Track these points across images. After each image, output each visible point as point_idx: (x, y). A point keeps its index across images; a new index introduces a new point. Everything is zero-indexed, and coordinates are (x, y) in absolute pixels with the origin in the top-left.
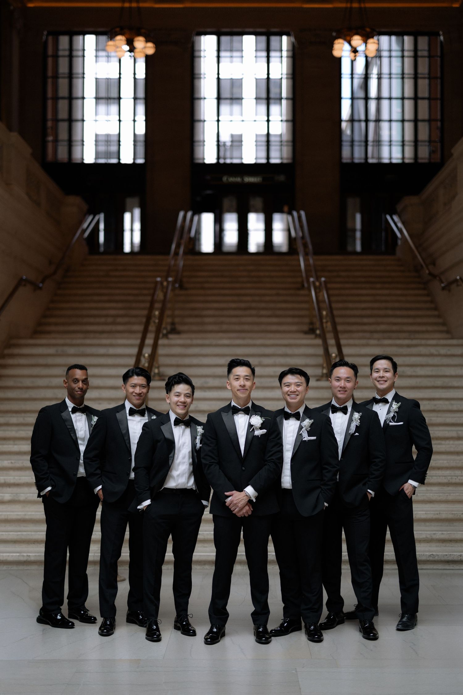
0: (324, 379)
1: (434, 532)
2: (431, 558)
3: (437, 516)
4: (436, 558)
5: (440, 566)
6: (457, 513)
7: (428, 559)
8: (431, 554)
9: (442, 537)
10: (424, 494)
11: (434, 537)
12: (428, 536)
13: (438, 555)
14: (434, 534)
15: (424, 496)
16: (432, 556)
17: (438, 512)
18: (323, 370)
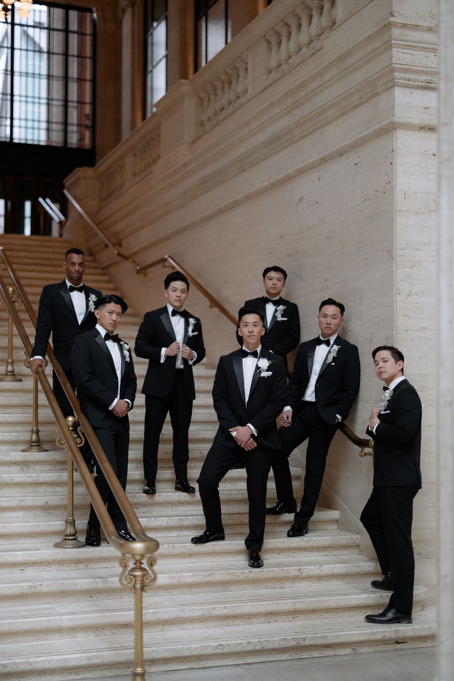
0: (9, 378)
1: (214, 606)
2: (219, 651)
3: (208, 579)
4: (226, 650)
6: (235, 573)
7: (214, 652)
9: (225, 612)
10: (183, 544)
11: (214, 613)
12: (205, 613)
15: (183, 546)
16: (220, 647)
17: (210, 573)
18: (7, 366)
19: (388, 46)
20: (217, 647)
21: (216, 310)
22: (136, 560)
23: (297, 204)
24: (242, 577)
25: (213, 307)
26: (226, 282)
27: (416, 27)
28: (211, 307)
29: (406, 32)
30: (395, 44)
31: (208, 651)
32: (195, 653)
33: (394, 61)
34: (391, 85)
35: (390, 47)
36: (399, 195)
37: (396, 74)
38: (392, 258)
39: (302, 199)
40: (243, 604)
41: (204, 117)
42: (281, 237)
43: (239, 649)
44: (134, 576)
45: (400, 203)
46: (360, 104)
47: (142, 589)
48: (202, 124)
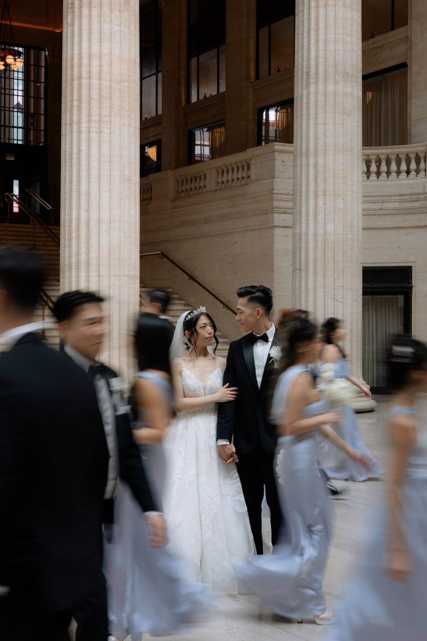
19: (272, 199)
21: (191, 281)
23: (233, 243)
26: (196, 269)
27: (281, 194)
28: (189, 279)
29: (278, 195)
30: (275, 200)
33: (274, 205)
34: (273, 212)
35: (273, 200)
36: (275, 250)
37: (275, 209)
38: (273, 271)
39: (236, 242)
41: (180, 189)
42: (226, 255)
45: (276, 253)
46: (261, 215)
48: (178, 192)
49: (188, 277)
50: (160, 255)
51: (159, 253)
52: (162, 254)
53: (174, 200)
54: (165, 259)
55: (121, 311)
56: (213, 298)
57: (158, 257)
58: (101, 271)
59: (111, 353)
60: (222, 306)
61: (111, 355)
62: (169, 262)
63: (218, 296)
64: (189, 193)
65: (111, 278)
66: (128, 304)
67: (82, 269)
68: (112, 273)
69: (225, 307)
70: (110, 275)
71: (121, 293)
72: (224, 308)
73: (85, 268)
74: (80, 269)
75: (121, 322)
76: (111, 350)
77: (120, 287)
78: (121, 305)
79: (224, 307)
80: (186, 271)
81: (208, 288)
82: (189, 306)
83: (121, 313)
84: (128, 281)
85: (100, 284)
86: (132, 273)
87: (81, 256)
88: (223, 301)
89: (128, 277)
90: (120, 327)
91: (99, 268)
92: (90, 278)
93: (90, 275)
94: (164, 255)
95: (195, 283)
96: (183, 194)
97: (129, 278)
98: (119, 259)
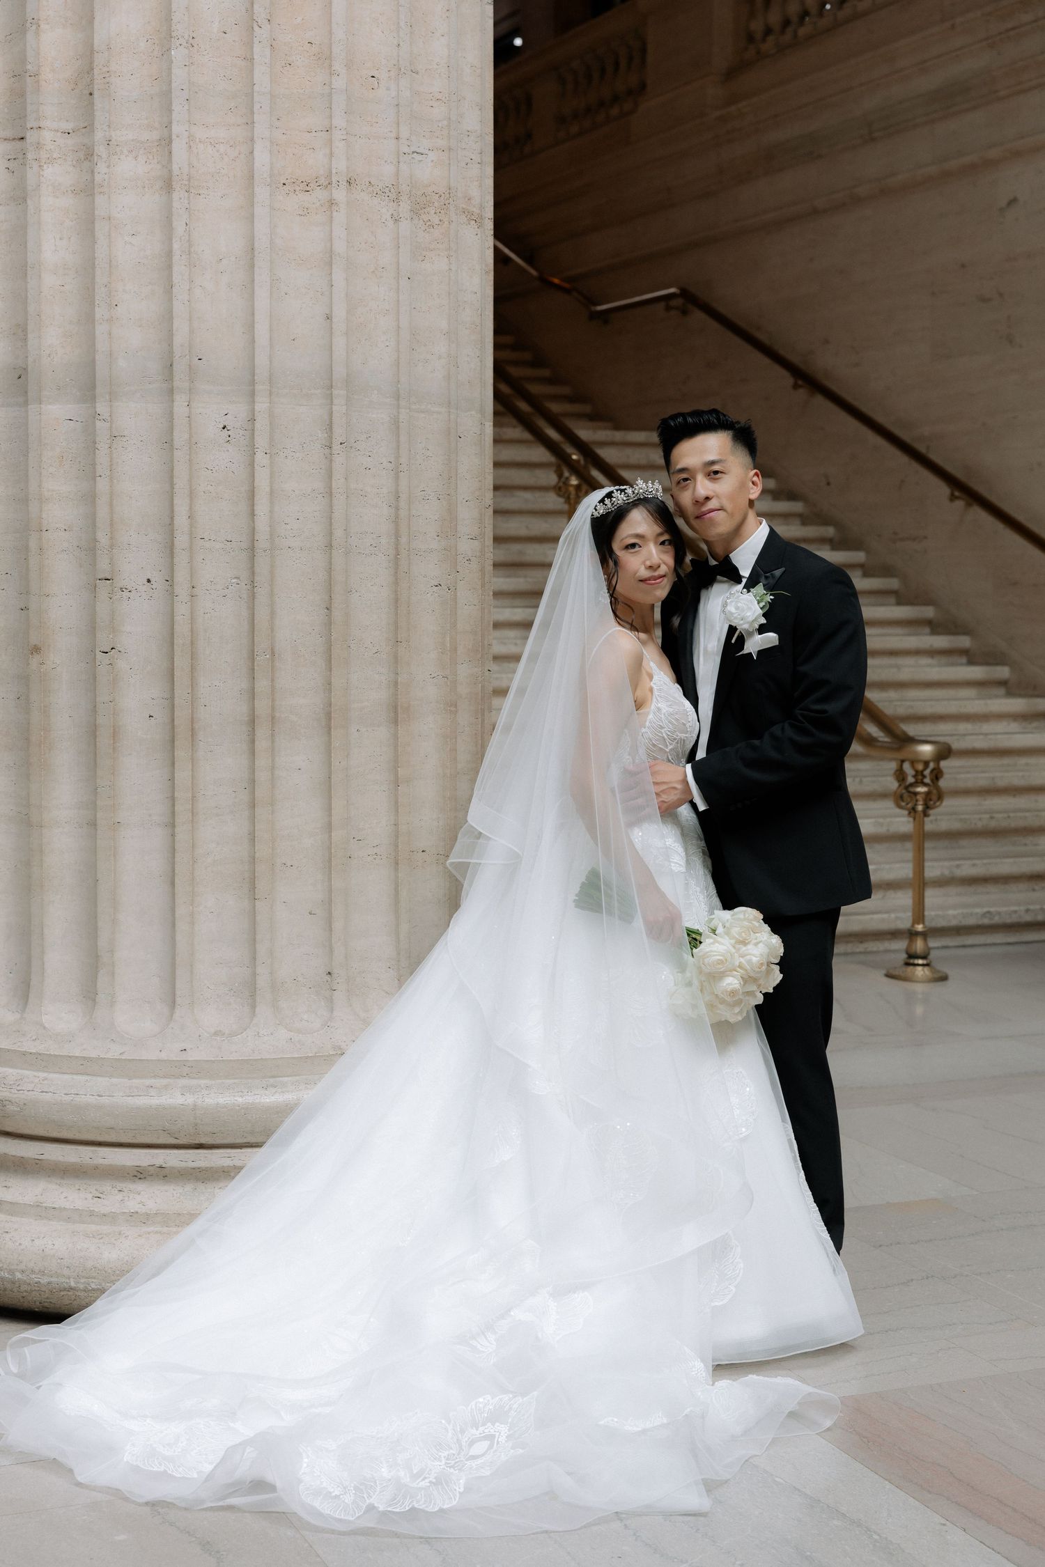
2: (986, 921)
4: (997, 920)
5: (999, 938)
7: (980, 922)
8: (985, 910)
12: (947, 873)
13: (999, 913)
14: (958, 866)
16: (988, 915)
20: (984, 915)
21: (806, 393)
22: (917, 771)
23: (1001, 210)
24: (980, 825)
25: (801, 386)
26: (827, 342)
28: (796, 386)
31: (971, 921)
32: (954, 923)
39: (1013, 201)
40: (998, 860)
41: (756, 27)
42: (963, 266)
43: (1014, 919)
44: (916, 794)
47: (925, 814)
48: (751, 38)
49: (787, 379)
50: (674, 303)
51: (672, 290)
52: (685, 293)
53: (731, 74)
54: (698, 316)
55: (336, 448)
56: (903, 459)
57: (668, 308)
58: (179, 147)
59: (262, 762)
60: (944, 489)
61: (262, 776)
62: (714, 325)
63: (922, 448)
64: (795, 32)
65: (262, 193)
66: (398, 397)
67: (47, 136)
68: (262, 158)
69: (957, 498)
70: (251, 177)
71: (340, 313)
72: (953, 498)
73: (69, 126)
74: (31, 137)
75: (338, 533)
76: (262, 744)
77: (330, 264)
78: (339, 408)
79: (957, 494)
80: (782, 352)
81: (880, 418)
82: (792, 496)
83: (339, 460)
84: (390, 223)
85: (176, 246)
86: (428, 171)
87: (37, 33)
88: (949, 468)
89: (397, 200)
90: (330, 570)
91: (169, 126)
92: (100, 200)
93: (98, 178)
94: (690, 300)
95: (819, 399)
96: (769, 45)
97: (405, 207)
98: (324, 58)
